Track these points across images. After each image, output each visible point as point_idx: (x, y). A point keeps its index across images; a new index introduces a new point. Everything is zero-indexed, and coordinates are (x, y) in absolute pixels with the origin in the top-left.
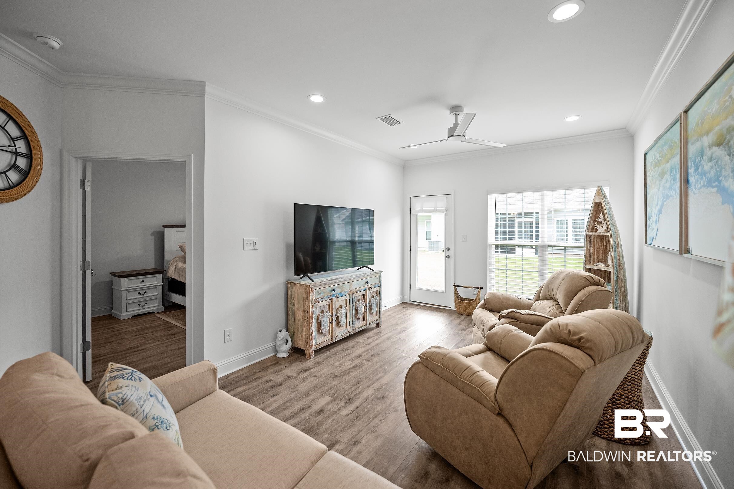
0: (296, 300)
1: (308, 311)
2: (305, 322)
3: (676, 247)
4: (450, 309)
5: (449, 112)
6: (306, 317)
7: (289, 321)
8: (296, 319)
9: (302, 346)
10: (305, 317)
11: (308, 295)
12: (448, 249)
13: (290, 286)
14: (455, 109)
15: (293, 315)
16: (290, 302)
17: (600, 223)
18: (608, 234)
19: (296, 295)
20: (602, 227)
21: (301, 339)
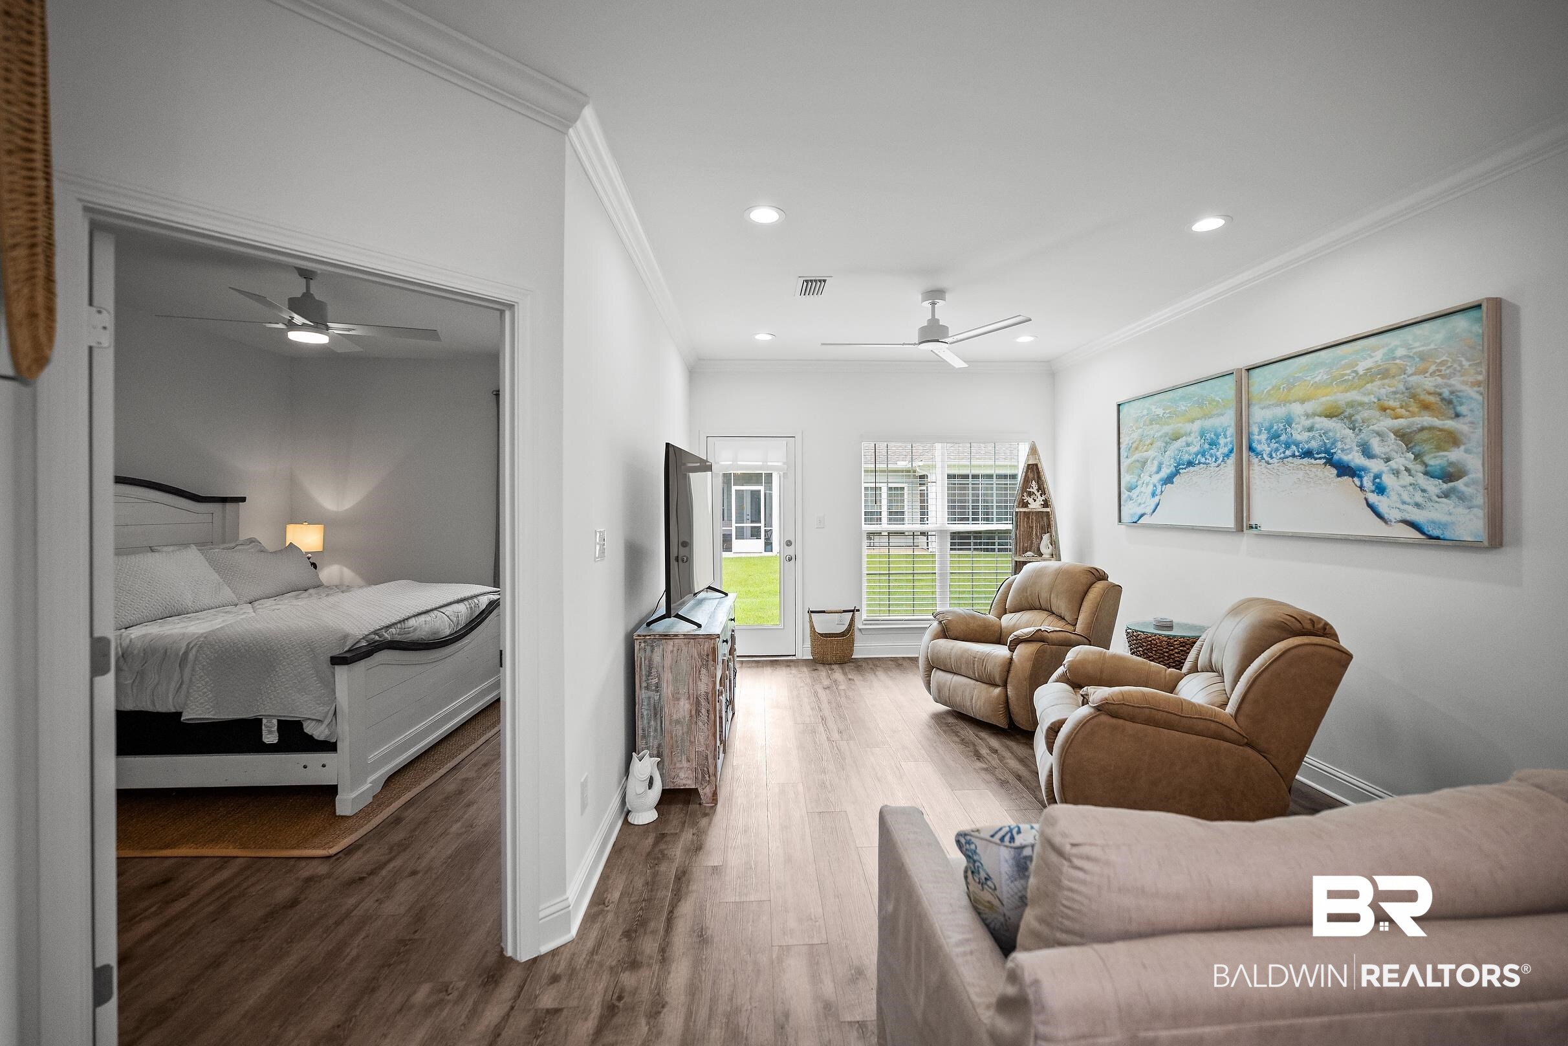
0: (667, 676)
1: (710, 695)
2: (700, 724)
3: (1231, 523)
4: (794, 658)
5: (920, 297)
6: (704, 711)
7: (639, 732)
8: (666, 723)
9: (689, 782)
10: (698, 712)
11: (710, 658)
12: (789, 543)
13: (643, 645)
14: (935, 295)
15: (656, 715)
16: (644, 684)
17: (1030, 494)
18: (1048, 510)
19: (668, 662)
20: (1035, 501)
21: (685, 764)
